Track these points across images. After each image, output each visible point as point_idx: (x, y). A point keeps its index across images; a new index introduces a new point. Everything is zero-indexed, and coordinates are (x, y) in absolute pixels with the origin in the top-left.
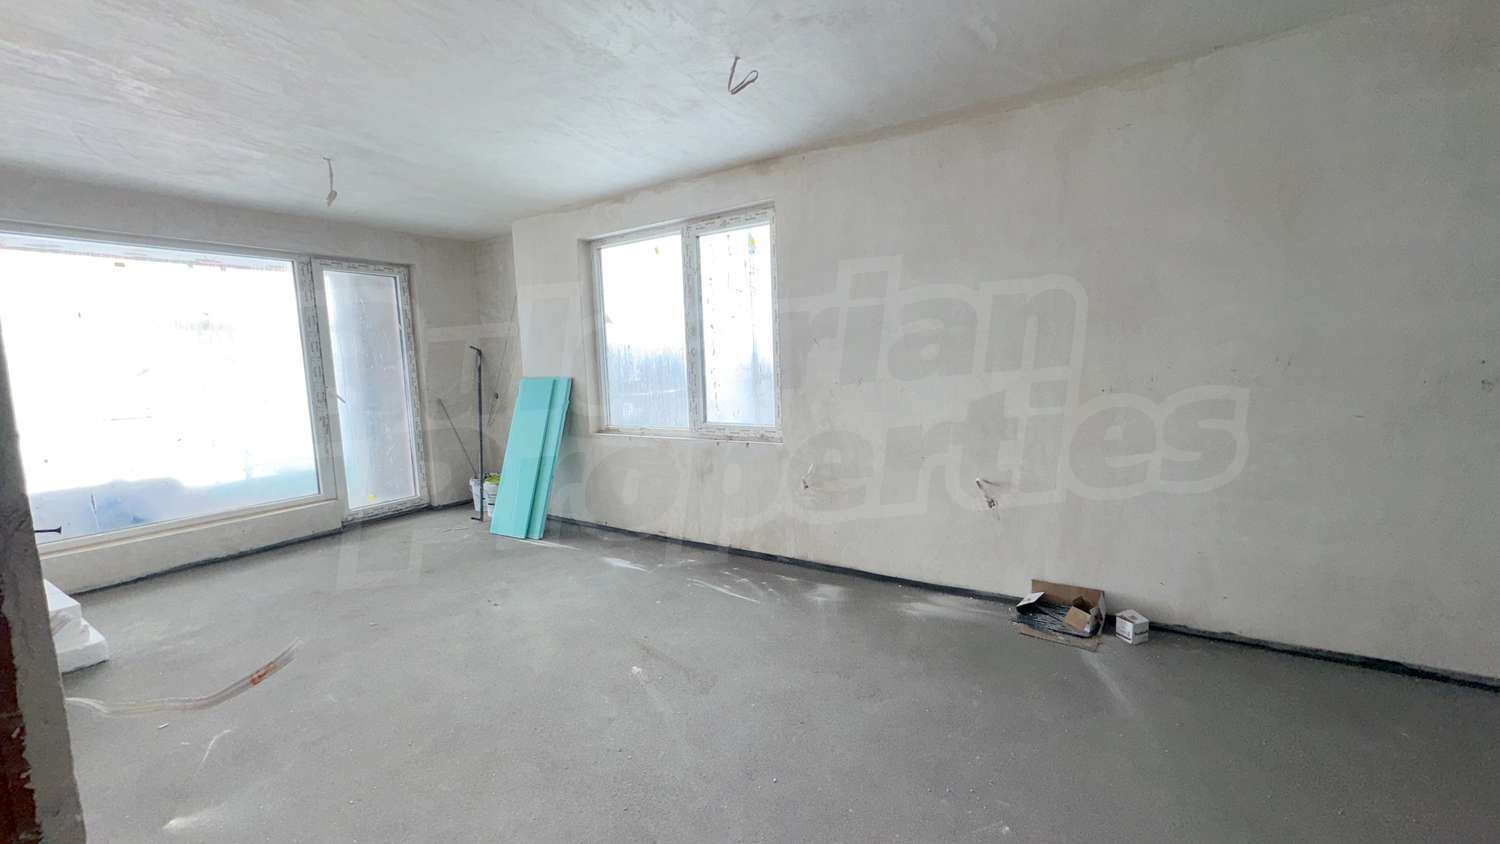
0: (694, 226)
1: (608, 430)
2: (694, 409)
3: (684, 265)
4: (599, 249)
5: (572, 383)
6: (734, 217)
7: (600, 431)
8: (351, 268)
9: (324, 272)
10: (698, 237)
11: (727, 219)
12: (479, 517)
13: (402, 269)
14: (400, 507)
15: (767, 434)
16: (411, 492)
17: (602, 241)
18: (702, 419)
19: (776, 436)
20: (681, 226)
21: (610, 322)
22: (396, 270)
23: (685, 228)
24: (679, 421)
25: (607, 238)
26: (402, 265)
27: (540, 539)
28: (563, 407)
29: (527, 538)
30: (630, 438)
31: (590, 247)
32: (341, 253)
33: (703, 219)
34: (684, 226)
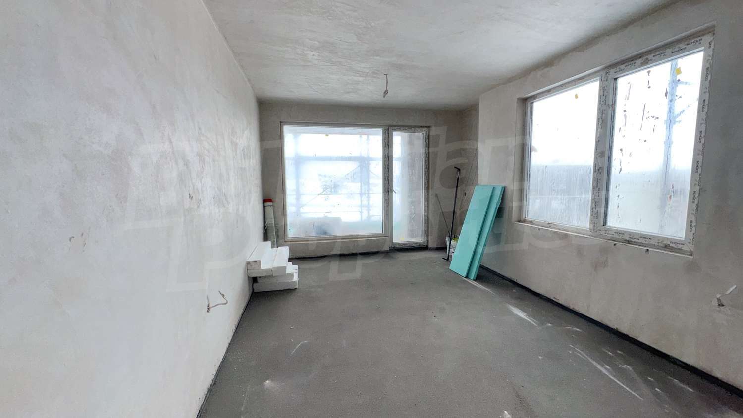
0: (612, 71)
1: (524, 221)
2: (595, 215)
3: (600, 103)
4: (532, 103)
5: (504, 190)
6: (658, 53)
7: (519, 221)
8: (404, 130)
9: (394, 133)
10: (616, 79)
11: (650, 57)
12: (446, 258)
13: (426, 129)
14: (414, 245)
15: (671, 245)
16: (418, 239)
17: (534, 97)
18: (602, 223)
19: (685, 248)
20: (601, 73)
21: (536, 150)
22: (423, 129)
23: (604, 75)
24: (580, 221)
25: (538, 94)
26: (426, 127)
27: (474, 280)
28: (497, 204)
29: (467, 277)
30: (539, 229)
31: (525, 103)
32: (400, 123)
33: (623, 62)
34: (603, 73)
